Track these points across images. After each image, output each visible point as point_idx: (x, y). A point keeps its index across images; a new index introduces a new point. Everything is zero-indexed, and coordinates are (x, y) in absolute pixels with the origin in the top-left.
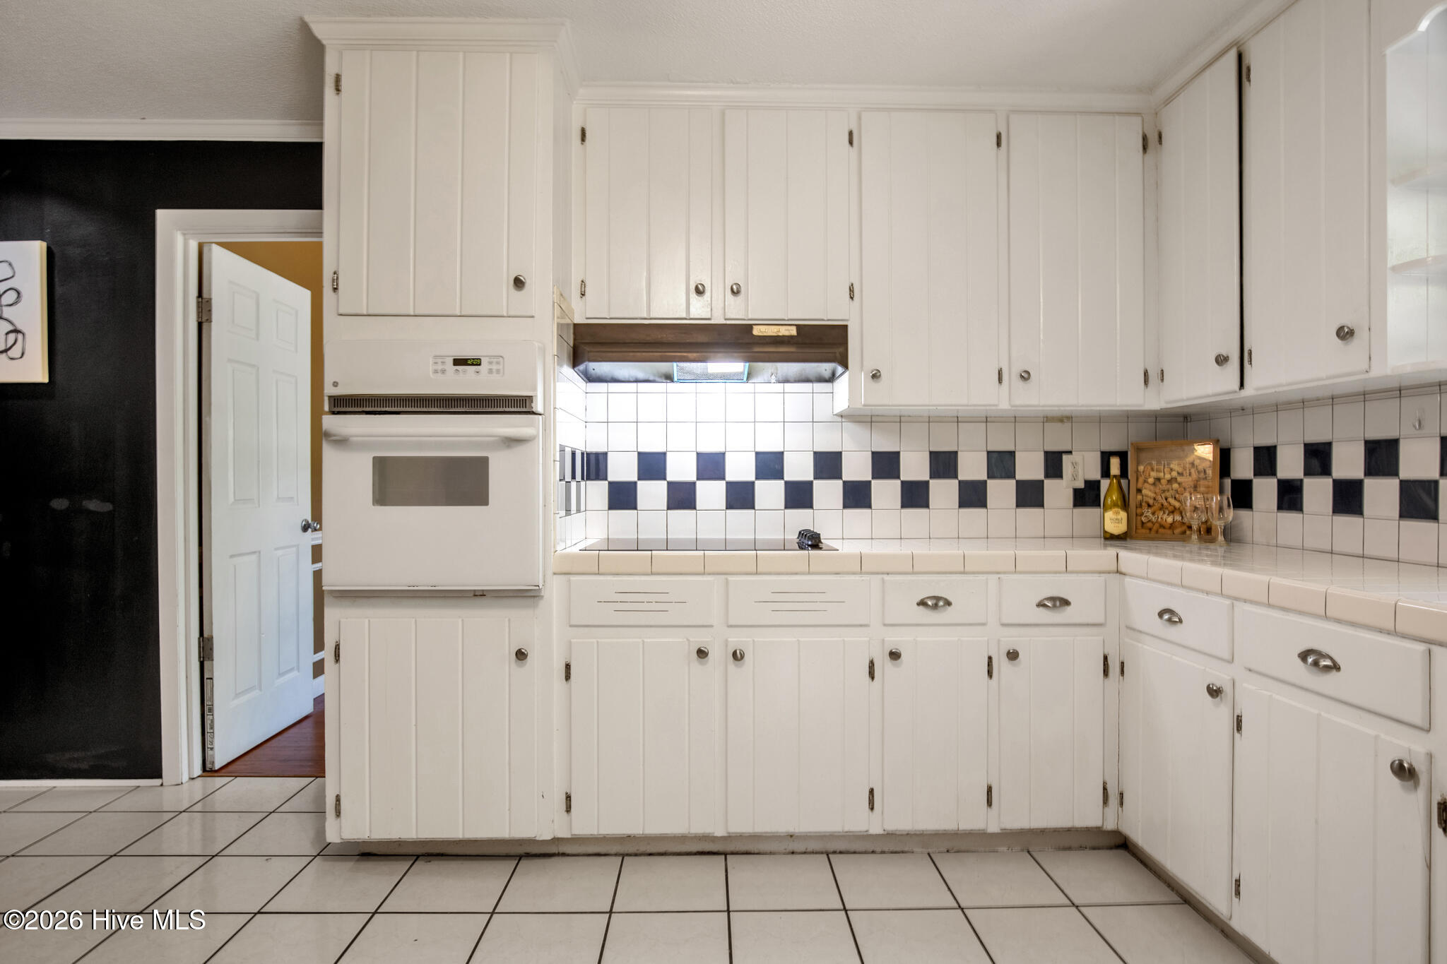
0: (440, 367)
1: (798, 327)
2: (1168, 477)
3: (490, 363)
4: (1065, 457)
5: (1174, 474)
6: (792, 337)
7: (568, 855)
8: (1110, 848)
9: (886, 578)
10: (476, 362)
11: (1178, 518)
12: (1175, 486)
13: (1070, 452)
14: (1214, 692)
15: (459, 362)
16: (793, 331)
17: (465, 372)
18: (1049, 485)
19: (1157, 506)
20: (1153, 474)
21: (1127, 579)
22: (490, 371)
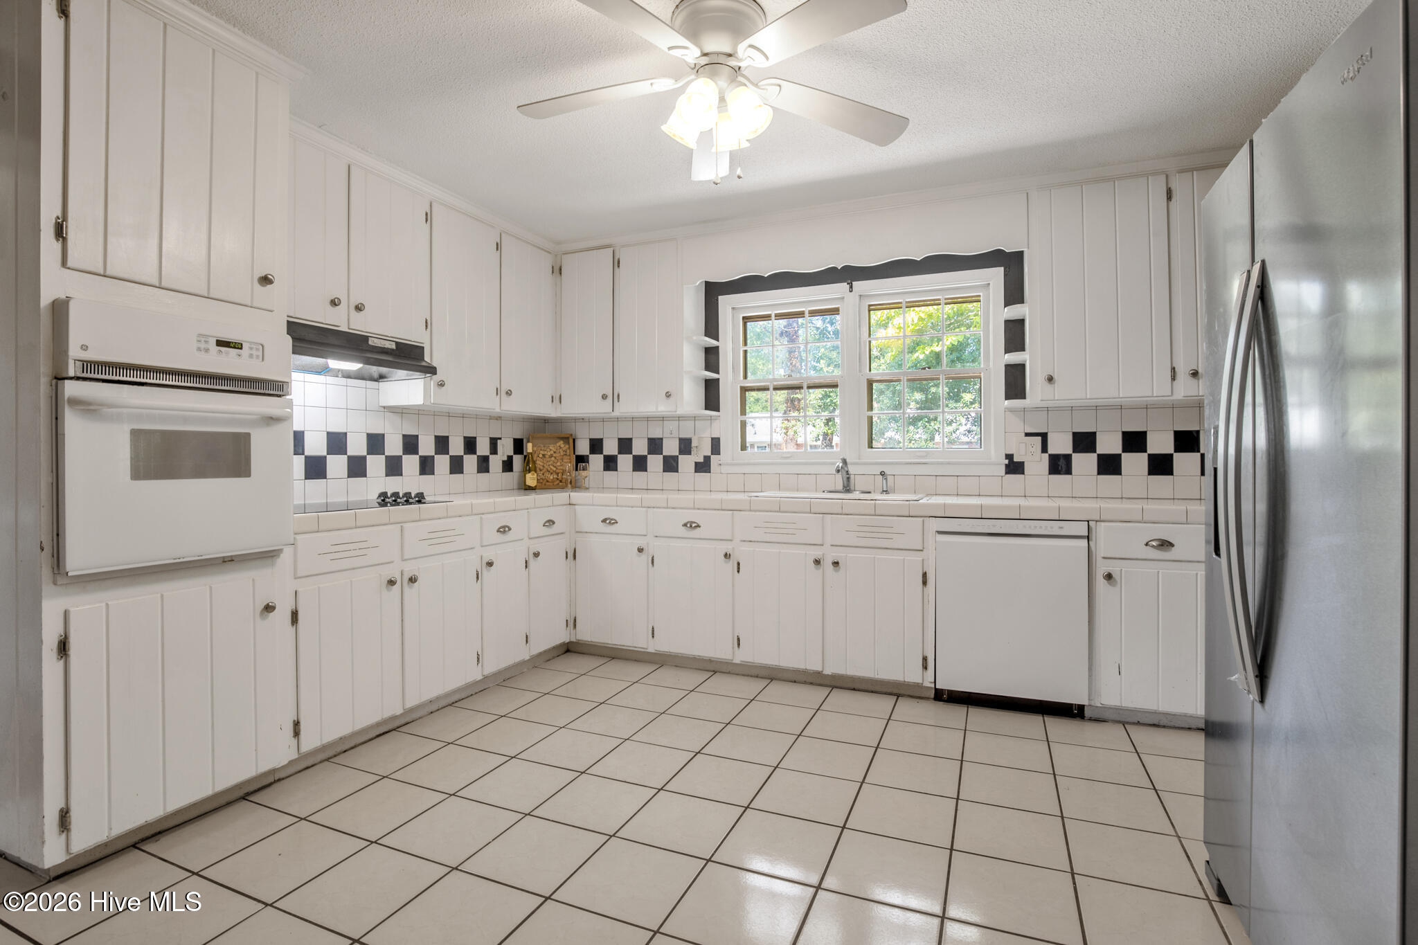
0: (203, 346)
1: (397, 343)
2: (549, 454)
3: (251, 349)
4: (499, 441)
5: (552, 452)
6: (393, 350)
7: (283, 779)
8: (563, 654)
9: (483, 516)
10: (238, 346)
11: (555, 476)
12: (553, 459)
13: (500, 439)
14: (640, 550)
15: (221, 343)
16: (394, 347)
17: (227, 353)
18: (492, 458)
19: (545, 470)
20: (542, 452)
21: (576, 507)
22: (251, 356)
